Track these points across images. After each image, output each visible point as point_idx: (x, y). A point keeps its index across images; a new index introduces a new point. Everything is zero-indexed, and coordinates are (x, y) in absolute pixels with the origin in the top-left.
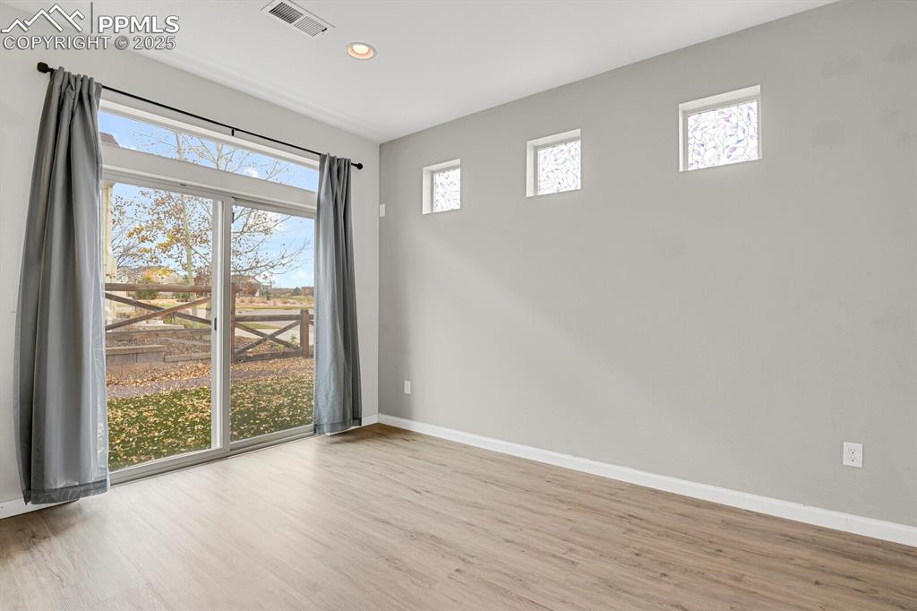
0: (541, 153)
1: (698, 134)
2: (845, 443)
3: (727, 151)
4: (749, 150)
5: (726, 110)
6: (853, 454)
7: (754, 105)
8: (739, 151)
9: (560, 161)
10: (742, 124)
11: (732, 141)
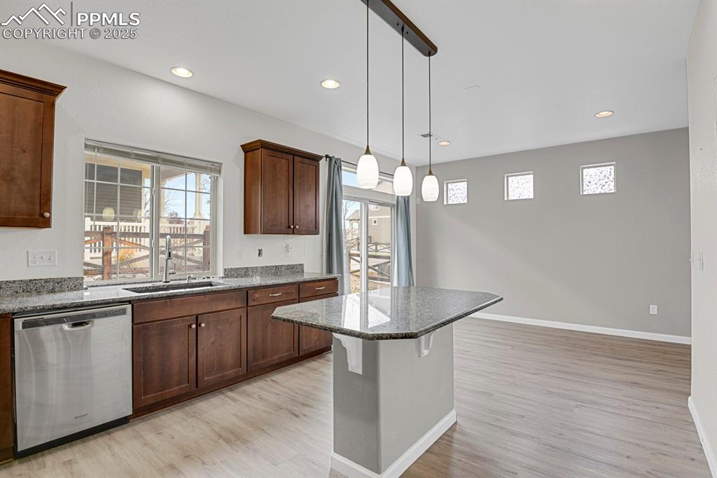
0: (510, 178)
1: (588, 177)
2: (651, 306)
3: (601, 186)
4: (610, 188)
5: (600, 168)
6: (654, 309)
7: (613, 167)
8: (606, 186)
9: (520, 184)
10: (607, 176)
11: (603, 182)
